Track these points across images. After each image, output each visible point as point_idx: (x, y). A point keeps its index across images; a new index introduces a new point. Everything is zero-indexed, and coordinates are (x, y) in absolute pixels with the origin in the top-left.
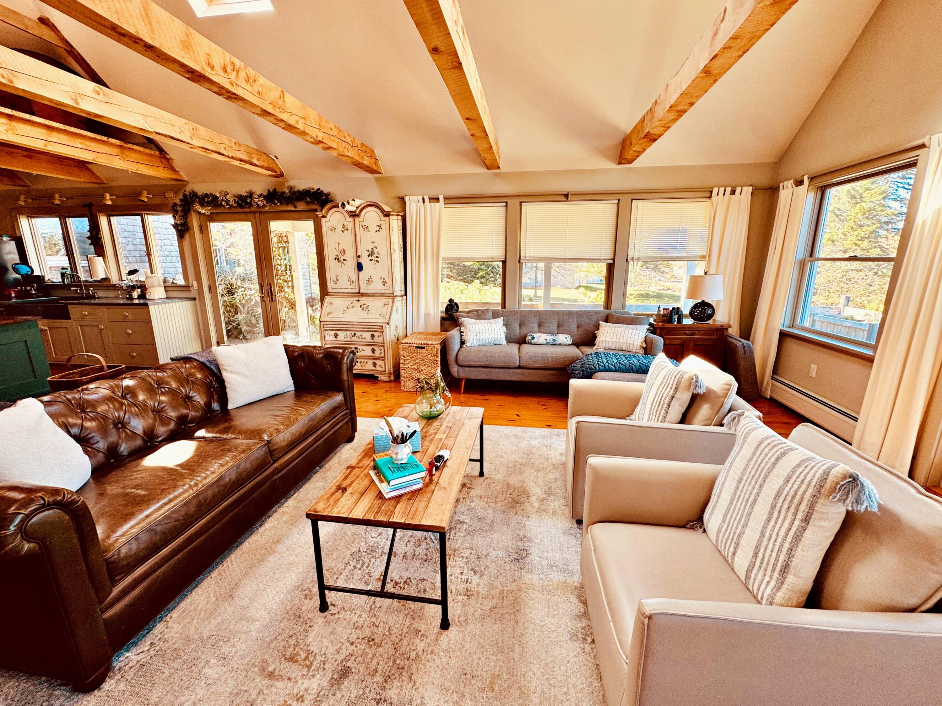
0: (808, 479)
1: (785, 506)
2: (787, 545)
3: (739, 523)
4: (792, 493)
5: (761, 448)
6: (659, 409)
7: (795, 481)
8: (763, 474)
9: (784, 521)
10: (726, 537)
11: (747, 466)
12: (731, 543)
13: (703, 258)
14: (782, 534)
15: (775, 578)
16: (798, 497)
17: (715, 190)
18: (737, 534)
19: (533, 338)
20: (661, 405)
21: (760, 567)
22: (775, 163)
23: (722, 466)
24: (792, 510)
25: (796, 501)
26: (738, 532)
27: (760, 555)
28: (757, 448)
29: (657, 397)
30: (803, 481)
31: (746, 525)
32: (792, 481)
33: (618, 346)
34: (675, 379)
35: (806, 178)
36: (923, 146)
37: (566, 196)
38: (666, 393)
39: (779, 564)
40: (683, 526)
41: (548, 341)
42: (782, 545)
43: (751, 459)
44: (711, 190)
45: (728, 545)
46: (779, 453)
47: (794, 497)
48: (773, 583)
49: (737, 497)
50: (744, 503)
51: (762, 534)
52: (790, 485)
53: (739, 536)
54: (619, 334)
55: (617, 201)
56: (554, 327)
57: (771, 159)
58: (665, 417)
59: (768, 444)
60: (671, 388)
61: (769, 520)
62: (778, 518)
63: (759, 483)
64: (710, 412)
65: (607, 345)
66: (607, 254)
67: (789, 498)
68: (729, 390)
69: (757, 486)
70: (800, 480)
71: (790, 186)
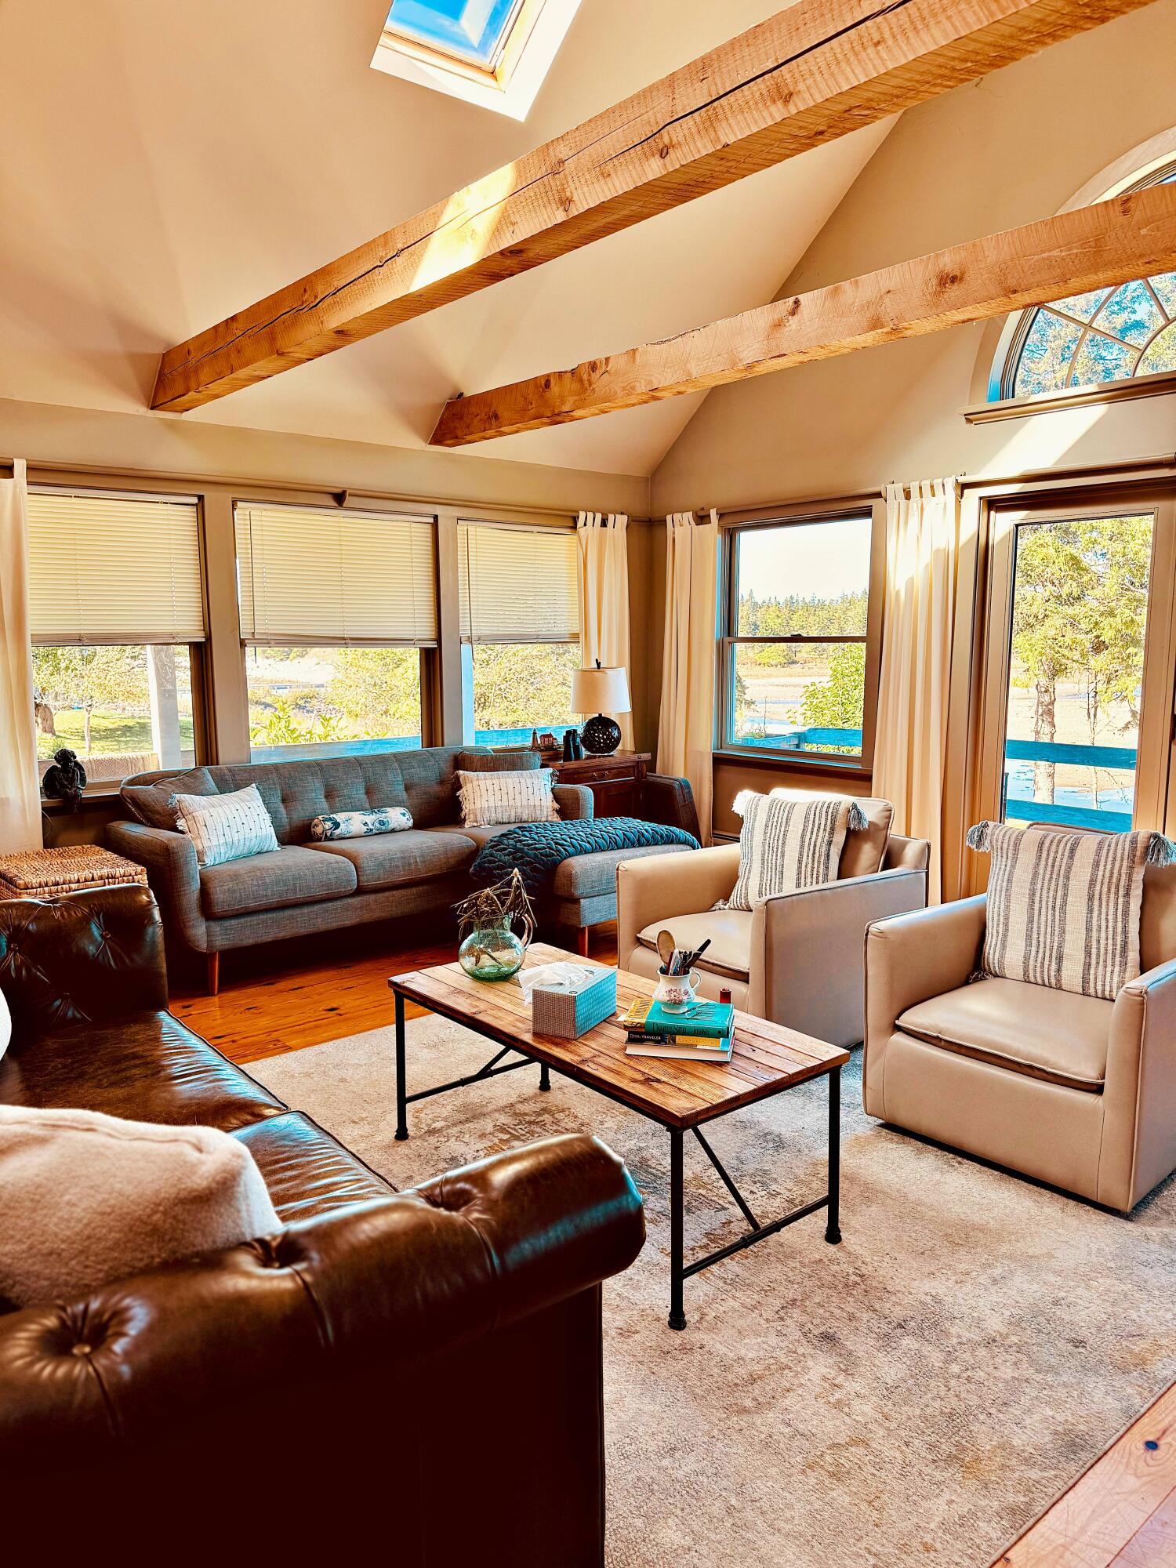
0: (1119, 855)
1: (1105, 889)
2: (1120, 925)
3: (1052, 934)
4: (1107, 874)
5: (1045, 849)
6: (816, 866)
7: (1106, 862)
8: (1062, 872)
9: (1108, 905)
10: (1039, 960)
11: (1035, 875)
12: (1050, 961)
13: (575, 638)
14: (1111, 917)
15: (1117, 963)
16: (1115, 875)
17: (582, 515)
18: (1055, 948)
19: (337, 825)
20: (816, 859)
21: (1098, 963)
22: (647, 479)
23: (985, 895)
24: (1113, 890)
25: (1114, 880)
26: (1056, 944)
27: (1094, 951)
28: (1040, 849)
29: (806, 848)
30: (1114, 859)
31: (1063, 932)
32: (1102, 864)
33: (513, 814)
34: (827, 816)
35: (713, 513)
36: (878, 495)
37: (339, 498)
38: (820, 839)
39: (1118, 947)
40: (966, 982)
41: (371, 827)
42: (1115, 928)
43: (1038, 864)
44: (575, 514)
45: (1046, 966)
46: (1069, 845)
47: (1111, 877)
48: (1117, 969)
49: (1036, 912)
50: (1050, 912)
51: (1089, 930)
52: (1101, 868)
53: (1060, 947)
54: (511, 790)
55: (431, 520)
56: (360, 794)
57: (639, 470)
58: (827, 875)
59: (1052, 842)
60: (825, 830)
61: (1090, 911)
62: (1100, 906)
63: (1061, 883)
64: (875, 853)
65: (493, 815)
66: (424, 630)
67: (1106, 880)
68: (889, 817)
69: (1060, 888)
70: (1110, 859)
71: (685, 522)
